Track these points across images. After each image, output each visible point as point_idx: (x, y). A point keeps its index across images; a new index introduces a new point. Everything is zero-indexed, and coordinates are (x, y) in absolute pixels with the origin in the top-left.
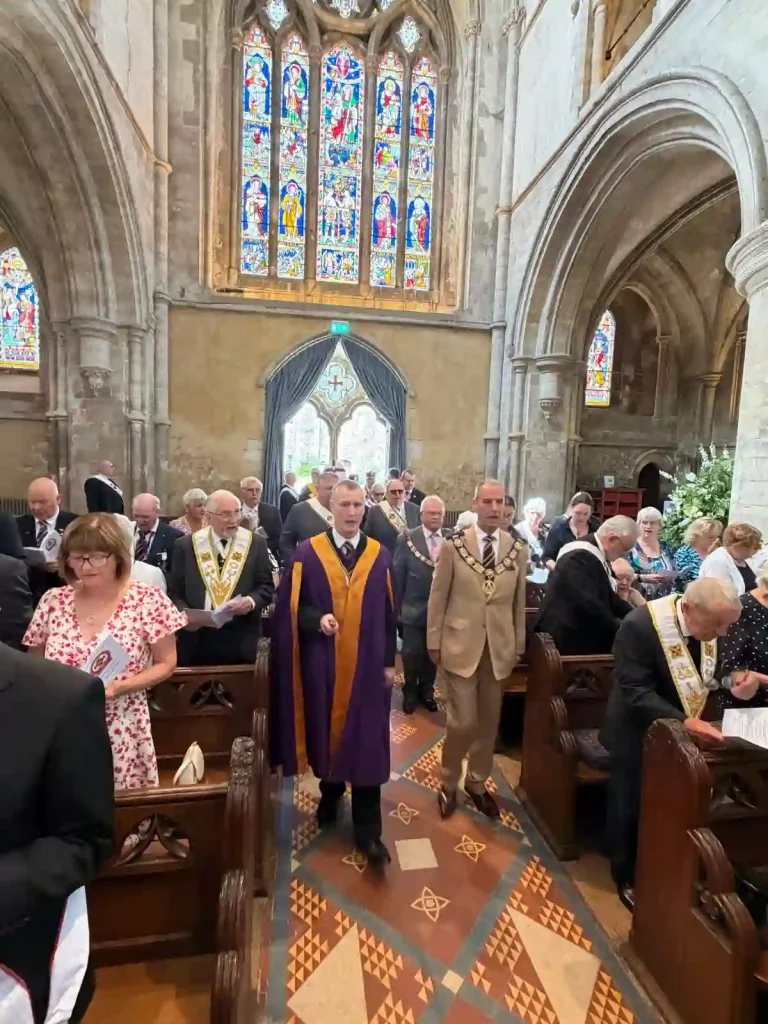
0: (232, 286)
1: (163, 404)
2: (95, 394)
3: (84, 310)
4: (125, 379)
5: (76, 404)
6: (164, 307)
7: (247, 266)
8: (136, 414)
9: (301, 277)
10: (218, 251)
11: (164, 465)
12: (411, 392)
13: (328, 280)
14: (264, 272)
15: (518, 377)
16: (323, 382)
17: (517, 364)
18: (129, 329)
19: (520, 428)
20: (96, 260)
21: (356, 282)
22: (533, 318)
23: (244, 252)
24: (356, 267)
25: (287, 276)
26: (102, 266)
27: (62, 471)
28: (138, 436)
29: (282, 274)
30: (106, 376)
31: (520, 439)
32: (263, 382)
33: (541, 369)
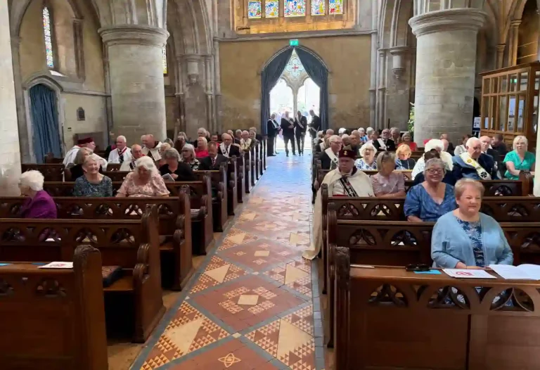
0: (245, 26)
1: (219, 87)
2: (194, 85)
3: (190, 51)
4: (204, 78)
5: (186, 89)
6: (217, 43)
7: (251, 14)
8: (209, 92)
9: (277, 16)
10: (238, 10)
11: (220, 113)
12: (329, 70)
13: (290, 16)
14: (259, 17)
15: (382, 58)
16: (288, 68)
17: (381, 52)
18: (205, 57)
19: (384, 84)
20: (193, 31)
21: (304, 15)
22: (387, 29)
23: (250, 7)
24: (304, 7)
25: (271, 16)
26: (195, 33)
27: (182, 117)
28: (210, 101)
29: (268, 16)
30: (197, 77)
31: (383, 90)
32: (260, 72)
33: (393, 54)
